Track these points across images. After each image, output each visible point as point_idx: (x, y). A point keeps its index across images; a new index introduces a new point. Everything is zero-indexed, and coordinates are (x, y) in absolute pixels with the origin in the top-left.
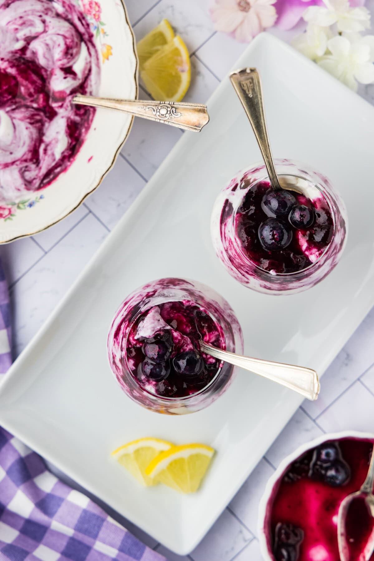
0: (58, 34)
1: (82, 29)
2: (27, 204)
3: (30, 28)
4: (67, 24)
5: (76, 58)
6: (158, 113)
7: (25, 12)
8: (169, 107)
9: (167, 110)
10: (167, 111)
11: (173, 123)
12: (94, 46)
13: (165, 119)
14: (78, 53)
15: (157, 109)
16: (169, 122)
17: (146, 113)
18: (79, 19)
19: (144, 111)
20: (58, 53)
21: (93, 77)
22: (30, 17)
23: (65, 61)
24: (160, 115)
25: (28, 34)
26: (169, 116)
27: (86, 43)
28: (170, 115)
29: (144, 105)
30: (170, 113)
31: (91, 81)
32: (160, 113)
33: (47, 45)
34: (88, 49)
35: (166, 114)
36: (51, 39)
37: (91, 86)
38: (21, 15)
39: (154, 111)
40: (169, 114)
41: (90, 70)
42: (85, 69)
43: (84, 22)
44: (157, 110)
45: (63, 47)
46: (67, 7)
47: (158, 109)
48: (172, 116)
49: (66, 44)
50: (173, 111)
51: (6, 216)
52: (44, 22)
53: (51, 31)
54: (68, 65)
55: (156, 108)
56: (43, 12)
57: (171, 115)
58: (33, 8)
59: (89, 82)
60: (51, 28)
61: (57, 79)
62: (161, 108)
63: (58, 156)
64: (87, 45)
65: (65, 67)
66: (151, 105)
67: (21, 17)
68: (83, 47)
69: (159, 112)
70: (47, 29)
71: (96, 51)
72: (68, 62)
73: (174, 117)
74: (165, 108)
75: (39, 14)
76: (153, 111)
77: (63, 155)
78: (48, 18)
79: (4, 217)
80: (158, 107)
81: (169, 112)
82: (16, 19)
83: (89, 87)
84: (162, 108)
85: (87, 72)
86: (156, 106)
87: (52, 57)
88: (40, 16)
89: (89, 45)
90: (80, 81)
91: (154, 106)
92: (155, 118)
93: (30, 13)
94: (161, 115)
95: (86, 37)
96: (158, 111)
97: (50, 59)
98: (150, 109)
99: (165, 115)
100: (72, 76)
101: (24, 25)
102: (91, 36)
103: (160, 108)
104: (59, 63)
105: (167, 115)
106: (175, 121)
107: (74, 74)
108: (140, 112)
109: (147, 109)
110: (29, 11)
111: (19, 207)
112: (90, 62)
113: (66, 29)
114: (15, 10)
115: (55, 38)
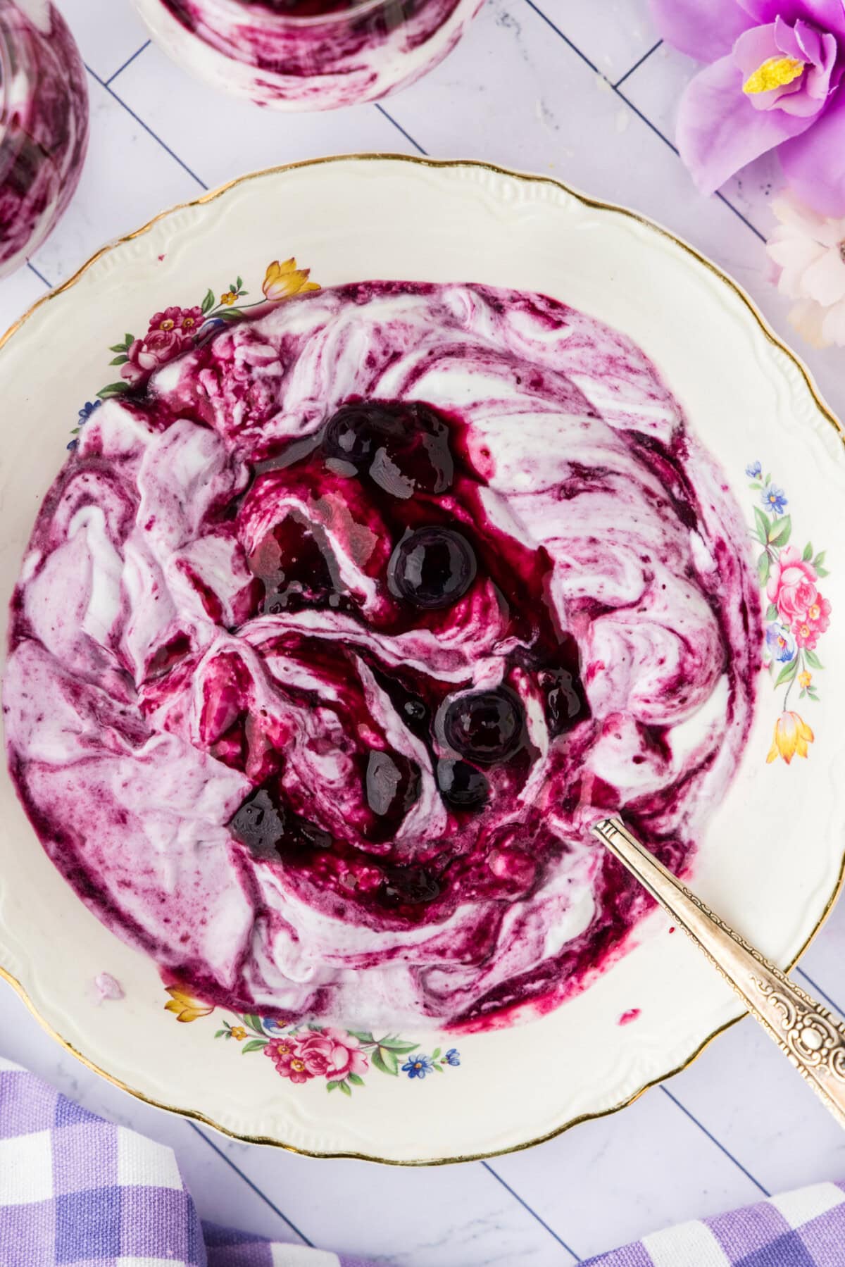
0: (672, 631)
1: (738, 640)
2: (404, 1058)
3: (603, 579)
4: (704, 610)
5: (691, 711)
6: (795, 1033)
7: (611, 530)
8: (833, 1040)
9: (824, 1041)
10: (822, 1047)
11: (821, 1087)
12: (751, 695)
13: (804, 1061)
14: (701, 700)
15: (799, 1018)
16: (809, 1074)
17: (764, 1008)
18: (743, 608)
19: (764, 998)
20: (648, 680)
21: (710, 778)
22: (617, 551)
23: (657, 708)
24: (799, 1041)
25: (591, 592)
26: (820, 1063)
27: (732, 680)
28: (825, 1060)
29: (769, 981)
30: (828, 1055)
31: (700, 786)
32: (800, 1037)
33: (630, 647)
34: (732, 699)
35: (813, 1051)
36: (647, 636)
37: (695, 798)
38: (596, 535)
39: (788, 1018)
40: (822, 1058)
41: (711, 758)
42: (700, 750)
43: (751, 621)
44: (796, 1022)
45: (670, 669)
46: (724, 563)
47: (802, 1021)
48: (825, 1067)
49: (681, 665)
50: (836, 1055)
51: (335, 1072)
52: (648, 579)
53: (654, 611)
54: (660, 721)
55: (797, 1015)
56: (657, 551)
57: (827, 1063)
58: (637, 528)
59: (694, 786)
60: (659, 604)
61: (617, 750)
62: (810, 1026)
63: (552, 949)
64: (732, 687)
65: (649, 722)
66: (789, 997)
67: (593, 541)
68: (722, 687)
69: (800, 1032)
70: (646, 602)
71: (750, 715)
72: (665, 715)
73: (831, 1074)
74: (822, 1034)
75: (645, 552)
76: (786, 1016)
77: (567, 949)
78: (662, 575)
79: (329, 1075)
80: (803, 1017)
81: (824, 1052)
82: (576, 540)
83: (689, 798)
84: (814, 1025)
85: (700, 759)
86: (802, 1008)
87: (629, 684)
88: (645, 559)
89: (740, 688)
90: (672, 780)
91: (796, 1003)
92: (780, 1038)
93: (622, 539)
94: (802, 1043)
95: (741, 664)
96: (799, 1026)
97: (621, 687)
98: (779, 1004)
99: (810, 1052)
100: (657, 759)
101: (591, 565)
102: (755, 667)
103: (807, 1022)
104: (640, 707)
105: (816, 1055)
106: (827, 1085)
107: (665, 753)
108: (751, 992)
109: (774, 1001)
110: (623, 532)
111: (378, 1059)
112: (722, 736)
113: (698, 625)
114: (584, 517)
115: (659, 636)
